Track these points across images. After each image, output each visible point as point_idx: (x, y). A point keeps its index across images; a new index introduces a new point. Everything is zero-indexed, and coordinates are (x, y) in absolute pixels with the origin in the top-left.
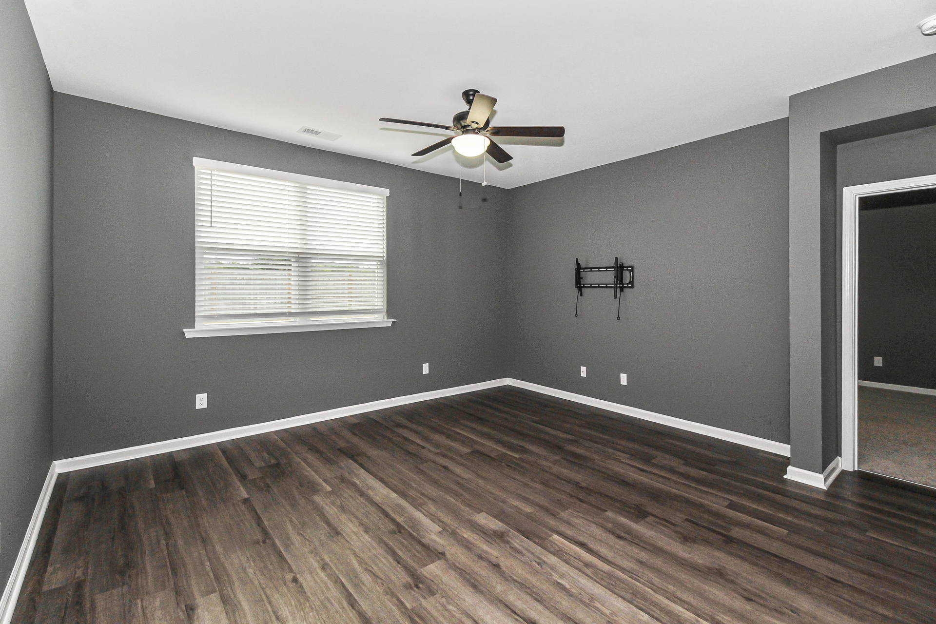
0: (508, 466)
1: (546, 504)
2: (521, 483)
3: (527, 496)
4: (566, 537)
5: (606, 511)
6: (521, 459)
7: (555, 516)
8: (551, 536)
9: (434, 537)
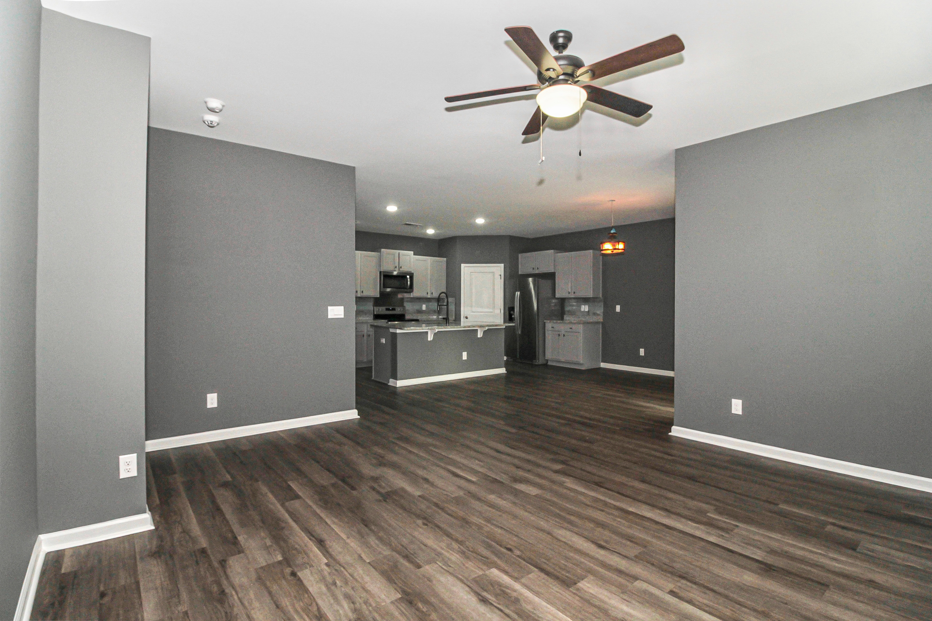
0: (509, 550)
1: (473, 501)
2: (495, 522)
3: (490, 509)
4: (466, 479)
5: (419, 496)
6: (491, 564)
7: (469, 492)
8: (478, 480)
9: (567, 480)
